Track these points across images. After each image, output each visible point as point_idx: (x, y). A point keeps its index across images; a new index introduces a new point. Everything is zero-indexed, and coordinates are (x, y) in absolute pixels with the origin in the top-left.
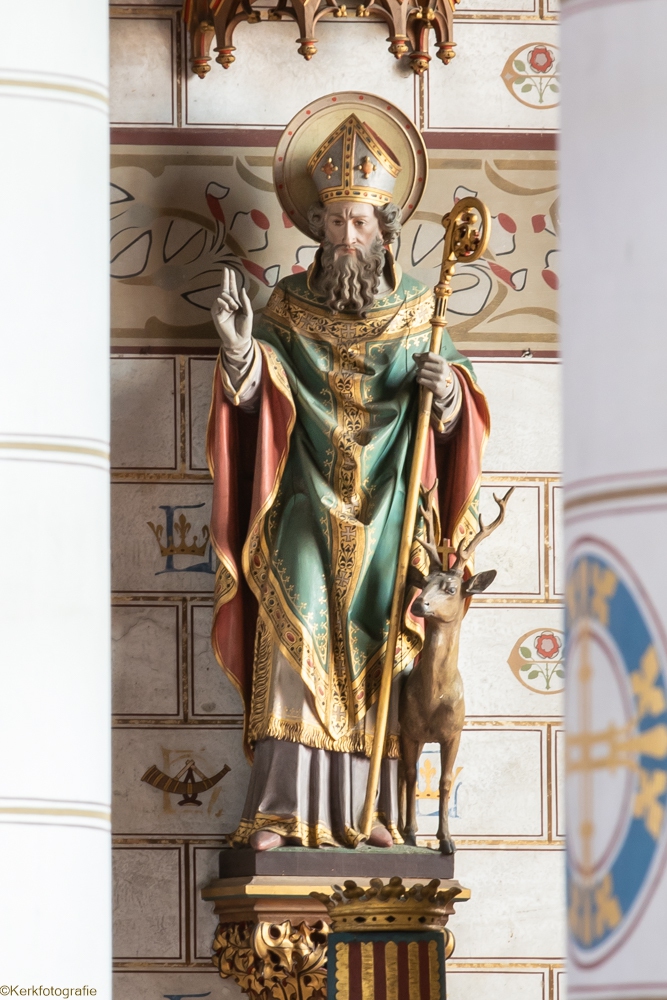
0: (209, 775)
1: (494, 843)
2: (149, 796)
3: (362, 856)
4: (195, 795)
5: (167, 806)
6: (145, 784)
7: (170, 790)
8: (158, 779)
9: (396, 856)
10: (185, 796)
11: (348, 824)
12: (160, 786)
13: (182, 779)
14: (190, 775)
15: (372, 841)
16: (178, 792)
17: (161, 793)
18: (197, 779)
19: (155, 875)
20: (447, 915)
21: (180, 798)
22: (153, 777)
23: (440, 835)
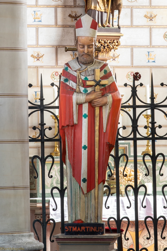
0: (79, 15)
1: (123, 27)
2: (69, 19)
3: (106, 29)
4: (77, 19)
5: (72, 20)
6: (69, 17)
7: (73, 18)
8: (71, 16)
9: (111, 29)
10: (75, 19)
11: (104, 23)
12: (71, 17)
13: (74, 16)
14: (76, 15)
15: (107, 26)
16: (74, 18)
17: (71, 18)
18: (77, 16)
19: (70, 32)
20: (119, 38)
21: (74, 19)
22: (70, 16)
23: (118, 25)
